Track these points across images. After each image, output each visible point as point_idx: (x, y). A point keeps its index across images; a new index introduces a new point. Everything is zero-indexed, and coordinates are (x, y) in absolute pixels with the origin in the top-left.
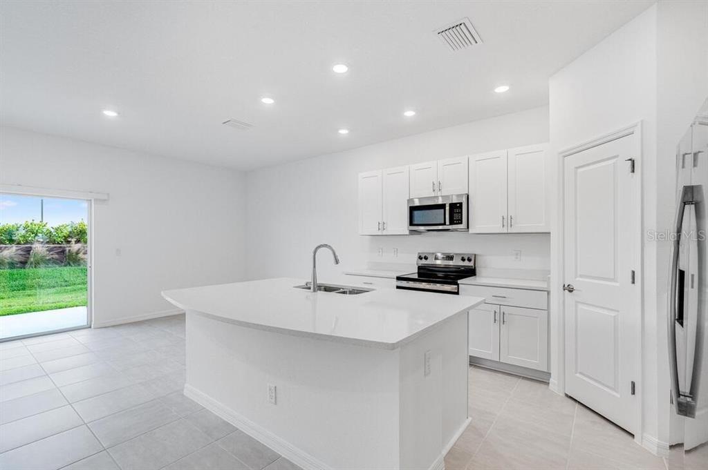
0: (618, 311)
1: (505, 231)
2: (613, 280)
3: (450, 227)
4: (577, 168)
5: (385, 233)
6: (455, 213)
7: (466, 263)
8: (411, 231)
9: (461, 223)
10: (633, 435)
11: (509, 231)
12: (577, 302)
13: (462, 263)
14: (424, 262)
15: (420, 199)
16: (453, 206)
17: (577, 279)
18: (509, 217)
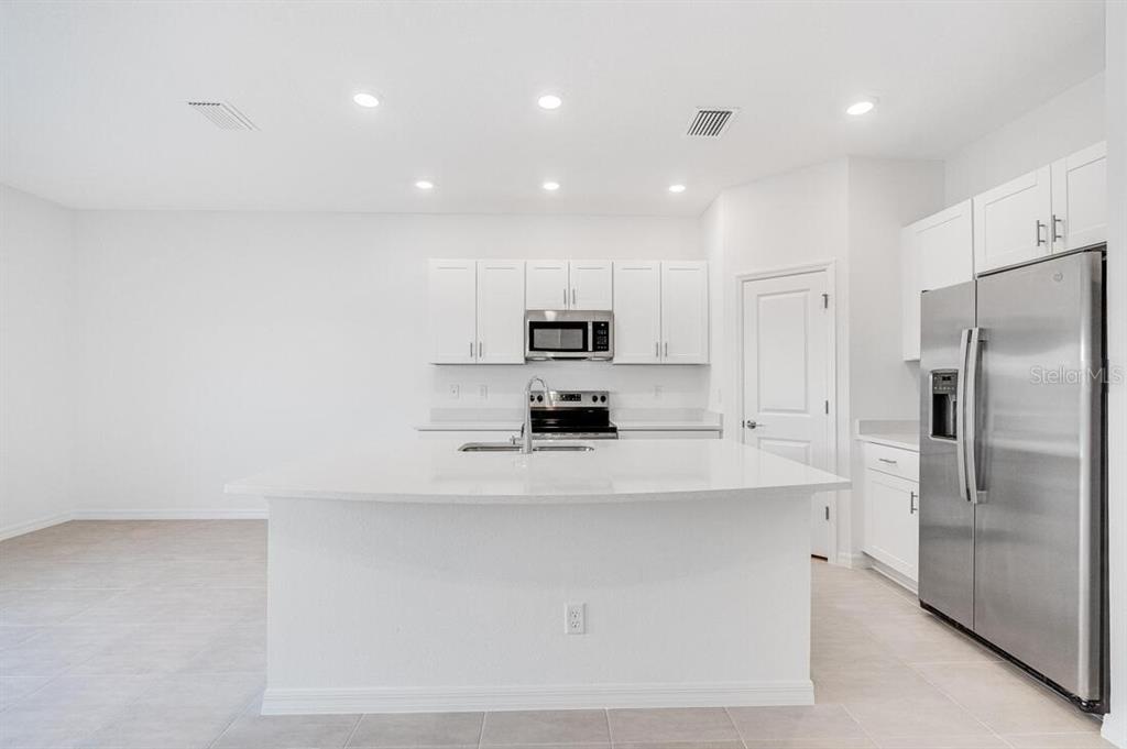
0: (809, 442)
1: (658, 362)
2: (805, 412)
3: (592, 354)
4: (760, 296)
5: (480, 361)
6: (598, 335)
7: (599, 404)
8: (527, 359)
9: (607, 350)
10: (826, 559)
11: (663, 362)
12: (760, 438)
13: (591, 404)
14: (535, 404)
15: (558, 312)
16: (596, 325)
17: (761, 413)
18: (663, 344)
